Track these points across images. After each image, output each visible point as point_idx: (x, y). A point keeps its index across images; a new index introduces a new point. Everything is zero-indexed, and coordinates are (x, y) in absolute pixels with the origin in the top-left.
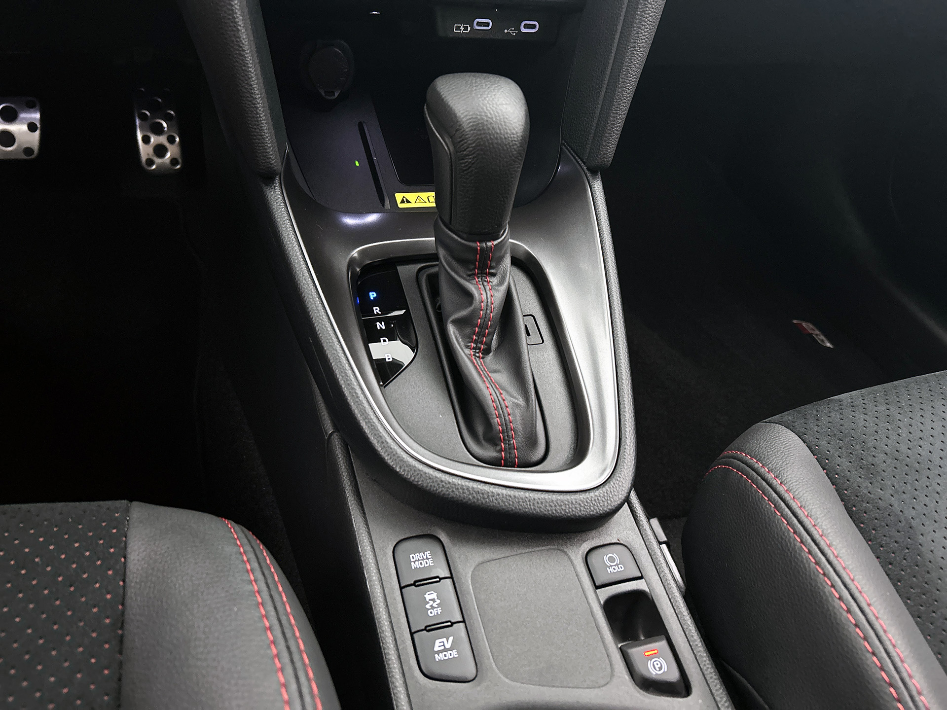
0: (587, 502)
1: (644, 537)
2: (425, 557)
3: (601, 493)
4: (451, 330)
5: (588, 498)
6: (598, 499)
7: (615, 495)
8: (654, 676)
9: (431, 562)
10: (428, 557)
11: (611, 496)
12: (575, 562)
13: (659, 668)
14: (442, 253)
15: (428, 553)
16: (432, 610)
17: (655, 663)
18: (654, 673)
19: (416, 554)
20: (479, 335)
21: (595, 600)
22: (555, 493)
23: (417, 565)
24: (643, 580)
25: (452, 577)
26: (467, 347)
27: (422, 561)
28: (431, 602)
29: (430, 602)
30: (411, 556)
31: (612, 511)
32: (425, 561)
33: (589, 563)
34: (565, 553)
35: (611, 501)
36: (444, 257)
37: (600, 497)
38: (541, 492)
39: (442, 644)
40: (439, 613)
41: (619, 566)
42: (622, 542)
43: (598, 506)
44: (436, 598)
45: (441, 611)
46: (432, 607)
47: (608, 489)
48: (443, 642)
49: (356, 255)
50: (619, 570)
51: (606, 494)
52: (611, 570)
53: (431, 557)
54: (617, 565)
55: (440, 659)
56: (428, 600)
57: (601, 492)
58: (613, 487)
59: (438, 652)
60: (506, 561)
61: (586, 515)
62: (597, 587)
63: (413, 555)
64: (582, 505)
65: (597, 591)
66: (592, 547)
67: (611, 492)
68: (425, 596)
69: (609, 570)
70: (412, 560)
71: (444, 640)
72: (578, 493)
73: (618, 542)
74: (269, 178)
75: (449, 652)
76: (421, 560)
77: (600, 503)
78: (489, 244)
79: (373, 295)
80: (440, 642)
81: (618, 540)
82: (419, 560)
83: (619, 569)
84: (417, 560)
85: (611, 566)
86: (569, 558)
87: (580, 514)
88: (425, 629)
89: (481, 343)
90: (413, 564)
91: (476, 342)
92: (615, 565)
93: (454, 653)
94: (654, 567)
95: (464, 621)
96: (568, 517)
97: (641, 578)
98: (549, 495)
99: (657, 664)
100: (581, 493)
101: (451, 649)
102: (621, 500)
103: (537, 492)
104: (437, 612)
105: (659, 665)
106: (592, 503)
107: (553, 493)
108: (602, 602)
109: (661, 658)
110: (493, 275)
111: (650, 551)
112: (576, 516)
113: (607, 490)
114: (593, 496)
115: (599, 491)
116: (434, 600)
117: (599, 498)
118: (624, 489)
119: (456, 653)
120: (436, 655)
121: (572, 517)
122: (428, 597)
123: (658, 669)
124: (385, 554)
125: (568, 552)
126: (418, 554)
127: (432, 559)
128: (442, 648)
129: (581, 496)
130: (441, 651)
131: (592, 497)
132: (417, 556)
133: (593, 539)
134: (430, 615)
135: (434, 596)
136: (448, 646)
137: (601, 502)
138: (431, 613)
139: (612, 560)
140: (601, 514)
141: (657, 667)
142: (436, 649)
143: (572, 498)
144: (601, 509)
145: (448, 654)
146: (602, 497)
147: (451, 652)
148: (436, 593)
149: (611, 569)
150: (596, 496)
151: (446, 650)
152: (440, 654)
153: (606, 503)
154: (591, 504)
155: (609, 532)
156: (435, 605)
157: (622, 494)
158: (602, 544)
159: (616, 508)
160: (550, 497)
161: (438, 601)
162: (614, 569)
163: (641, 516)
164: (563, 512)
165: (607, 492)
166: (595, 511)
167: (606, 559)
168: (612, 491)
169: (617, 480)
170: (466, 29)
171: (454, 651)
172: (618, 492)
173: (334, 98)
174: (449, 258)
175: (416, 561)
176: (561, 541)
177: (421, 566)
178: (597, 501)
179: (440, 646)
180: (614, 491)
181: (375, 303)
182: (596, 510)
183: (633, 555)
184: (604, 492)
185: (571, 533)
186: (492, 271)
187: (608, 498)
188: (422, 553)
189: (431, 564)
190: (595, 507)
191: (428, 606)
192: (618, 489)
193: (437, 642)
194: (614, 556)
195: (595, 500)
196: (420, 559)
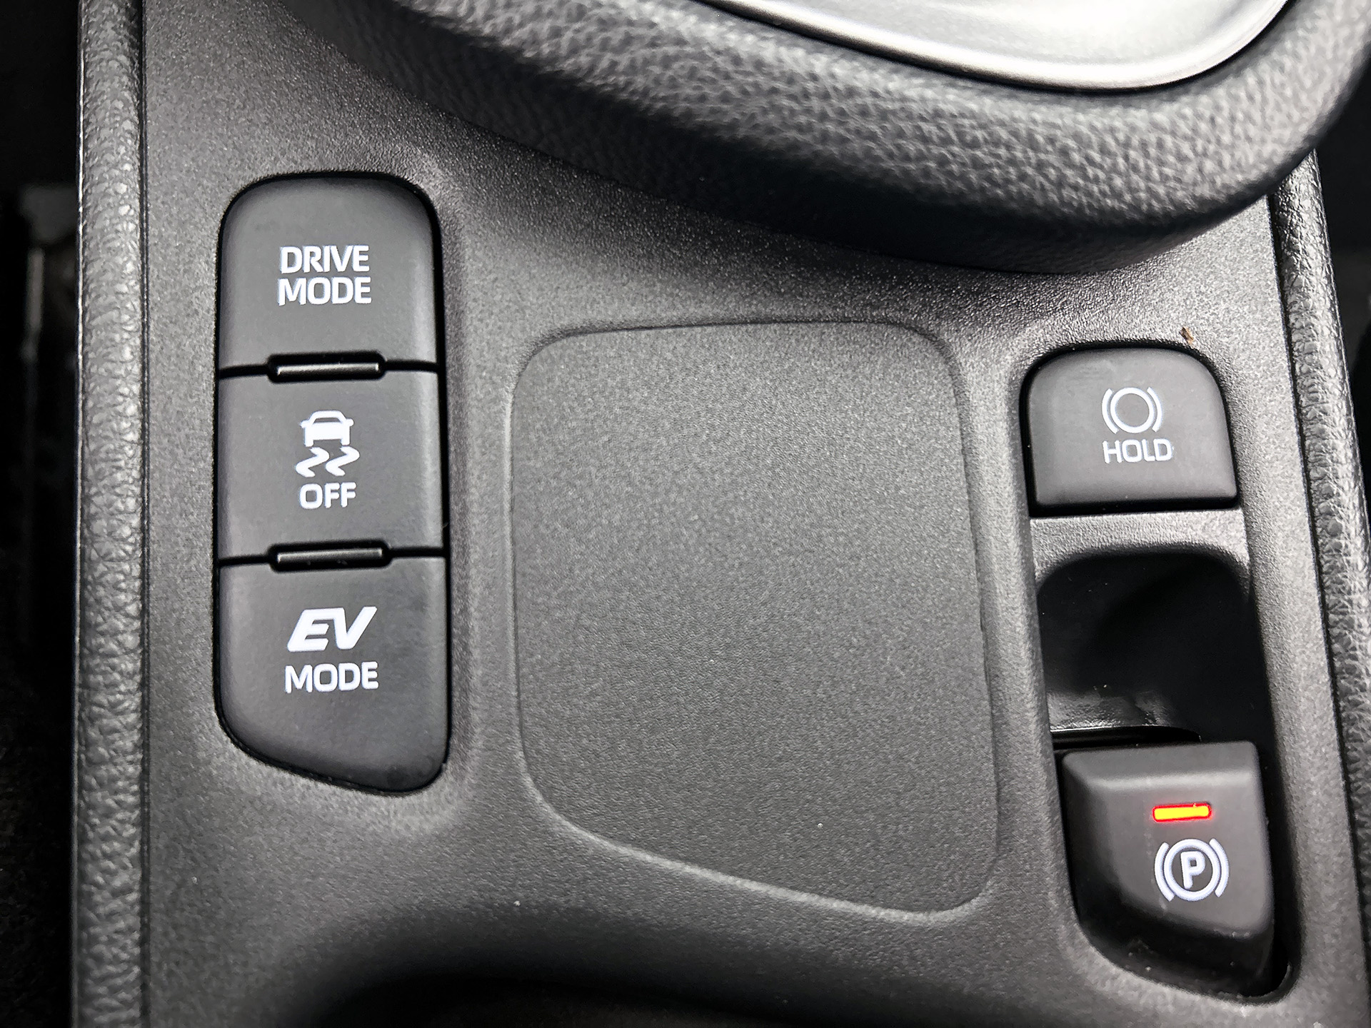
0: (1104, 150)
1: (1294, 338)
2: (341, 267)
3: (1184, 117)
5: (1112, 131)
6: (1160, 145)
7: (1249, 139)
8: (1164, 906)
9: (360, 290)
10: (357, 268)
11: (1226, 139)
12: (975, 394)
13: (1194, 878)
15: (356, 254)
16: (316, 488)
17: (1185, 858)
18: (1170, 897)
19: (308, 249)
21: (1014, 561)
22: (961, 83)
23: (303, 291)
24: (1240, 511)
25: (439, 367)
27: (324, 281)
28: (321, 455)
29: (315, 450)
30: (285, 251)
31: (1206, 210)
32: (336, 281)
33: (1032, 406)
34: (943, 349)
35: (1220, 163)
37: (1173, 134)
38: (890, 65)
39: (323, 629)
40: (344, 504)
41: (1157, 442)
42: (1195, 344)
43: (1148, 178)
44: (346, 441)
45: (353, 495)
46: (322, 476)
47: (1224, 104)
48: (330, 623)
50: (1149, 459)
51: (1204, 127)
52: (1117, 451)
53: (366, 269)
54: (1149, 435)
55: (299, 685)
56: (309, 443)
57: (1188, 111)
58: (1251, 98)
59: (300, 660)
60: (672, 345)
61: (1080, 209)
62: (1036, 508)
63: (296, 251)
64: (1077, 157)
65: (1032, 522)
66: (1063, 341)
67: (1233, 119)
68: (304, 424)
69: (1107, 452)
70: (285, 269)
71: (338, 615)
72: (1073, 101)
73: (1181, 340)
75: (344, 667)
76: (322, 274)
77: (1161, 163)
80: (316, 622)
81: (1184, 333)
82: (313, 273)
83: (1152, 453)
84: (307, 269)
85: (1123, 436)
86: (954, 373)
87: (1054, 197)
88: (269, 558)
90: (284, 283)
92: (1138, 437)
93: (365, 676)
94: (1299, 467)
95: (444, 552)
96: (995, 204)
97: (1232, 501)
98: (928, 86)
99: (1193, 863)
100: (1083, 103)
101: (356, 655)
102: (1264, 168)
103: (870, 62)
104: (336, 496)
105: (1200, 868)
106: (1126, 158)
107: (949, 79)
108: (1039, 570)
109: (1213, 842)
111: (1303, 400)
112: (1032, 202)
113: (1218, 108)
114: (1142, 125)
115: (1175, 106)
116: (333, 448)
117: (1169, 141)
118: (1296, 115)
119: (374, 675)
120: (290, 670)
121: (1014, 205)
122: (313, 431)
123: (1188, 883)
125: (955, 349)
126: (317, 250)
127: (368, 280)
128: (321, 645)
129: (1081, 117)
130: (314, 658)
131: (1133, 129)
132: (307, 257)
133: (1079, 309)
134: (305, 504)
135: (341, 430)
136: (347, 640)
137: (1171, 159)
138: (311, 496)
139: (1133, 410)
140: (1151, 215)
141: (1188, 872)
142: (297, 643)
143: (1038, 117)
144: (1161, 190)
145: (338, 673)
146: (1186, 138)
147: (353, 667)
148: (351, 422)
149: (1119, 451)
150: (1155, 126)
151: (333, 654)
152: (307, 669)
153: (1190, 169)
154: (1121, 161)
155: (1156, 297)
156: (334, 468)
157: (1278, 141)
158: (1110, 336)
159: (1230, 197)
160: (929, 93)
161: (352, 455)
162: (1132, 450)
163: (1309, 248)
164: (973, 176)
165: (1212, 120)
166: (1128, 197)
167: (1110, 402)
168: (1240, 116)
169: (1282, 69)
171: (366, 666)
172: (1267, 127)
175: (300, 274)
176: (939, 298)
177: (314, 300)
178: (1153, 151)
179: (309, 637)
180: (1248, 118)
182: (1132, 190)
183: (1226, 404)
184: (1199, 116)
185: (993, 270)
187: (1212, 148)
188: (334, 249)
189: (359, 300)
190: (1135, 177)
192: (1269, 111)
193: (308, 616)
195: (1144, 145)
196: (318, 268)
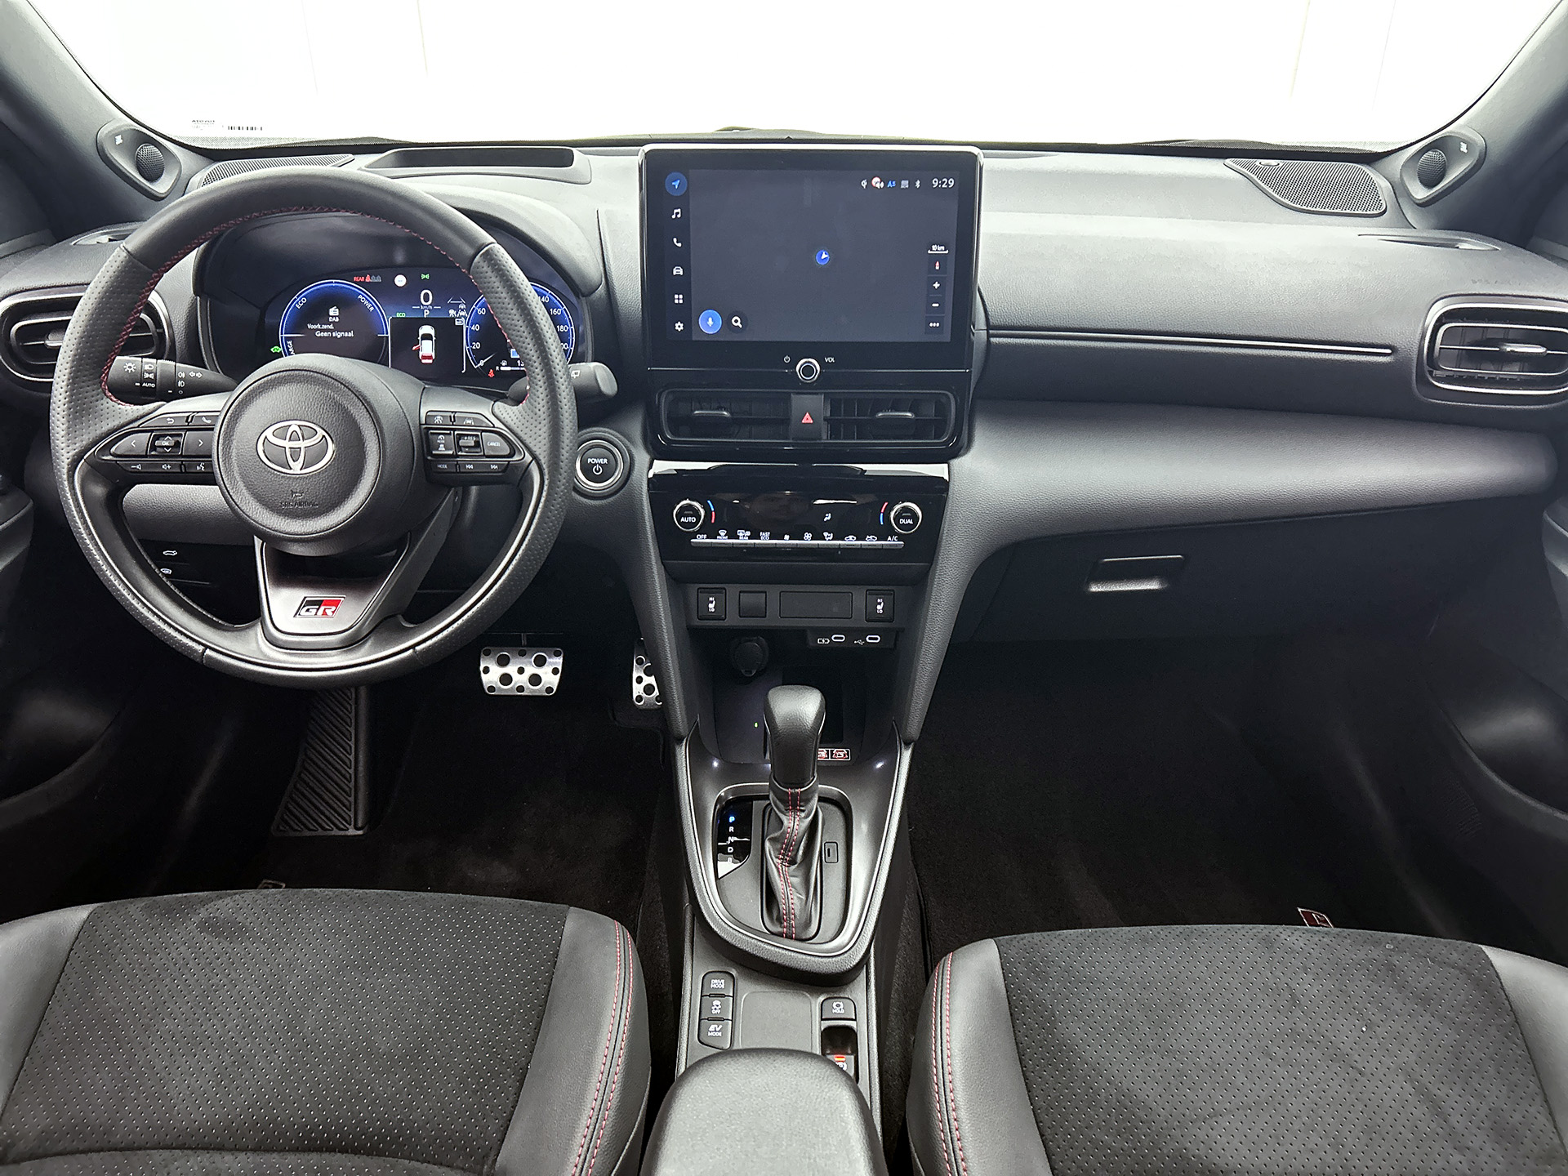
0: (831, 964)
2: (721, 983)
4: (767, 844)
9: (724, 986)
12: (814, 1004)
14: (771, 796)
15: (723, 981)
20: (785, 850)
21: (818, 1027)
23: (715, 986)
25: (733, 996)
26: (777, 857)
27: (719, 985)
28: (717, 1006)
30: (713, 981)
31: (841, 972)
32: (721, 985)
33: (823, 1005)
34: (809, 999)
36: (773, 799)
38: (799, 954)
39: (716, 1028)
41: (842, 1010)
44: (721, 1005)
45: (721, 1012)
46: (717, 1009)
49: (723, 794)
50: (841, 1013)
52: (836, 1011)
53: (725, 984)
56: (715, 1005)
59: (712, 1032)
60: (769, 994)
61: (824, 972)
62: (822, 1019)
64: (824, 965)
65: (822, 1021)
69: (834, 1011)
70: (713, 983)
71: (718, 1026)
73: (846, 996)
74: (680, 740)
78: (797, 790)
79: (732, 819)
82: (717, 984)
85: (837, 1009)
86: (811, 1001)
87: (820, 971)
88: (709, 1019)
89: (787, 855)
90: (713, 985)
91: (783, 855)
92: (840, 1010)
93: (720, 1034)
95: (732, 1019)
97: (855, 1020)
98: (804, 956)
101: (720, 1032)
102: (849, 967)
104: (718, 1012)
107: (807, 955)
108: (822, 1029)
110: (803, 811)
111: (868, 1007)
112: (817, 972)
116: (719, 1006)
122: (716, 1003)
124: (698, 978)
125: (811, 999)
126: (718, 981)
132: (716, 981)
133: (832, 992)
134: (714, 1012)
136: (719, 1030)
139: (840, 1006)
140: (833, 973)
142: (710, 1029)
143: (818, 960)
145: (717, 1034)
148: (721, 1003)
151: (715, 1031)
155: (845, 991)
156: (719, 1008)
158: (836, 996)
161: (721, 1007)
162: (838, 1011)
163: (872, 986)
166: (830, 970)
167: (836, 1004)
170: (826, 641)
173: (751, 675)
174: (775, 799)
175: (715, 984)
177: (717, 987)
179: (714, 1029)
181: (732, 824)
183: (855, 1006)
186: (802, 808)
188: (720, 981)
189: (724, 988)
191: (713, 1008)
193: (713, 1026)
194: (841, 1004)
